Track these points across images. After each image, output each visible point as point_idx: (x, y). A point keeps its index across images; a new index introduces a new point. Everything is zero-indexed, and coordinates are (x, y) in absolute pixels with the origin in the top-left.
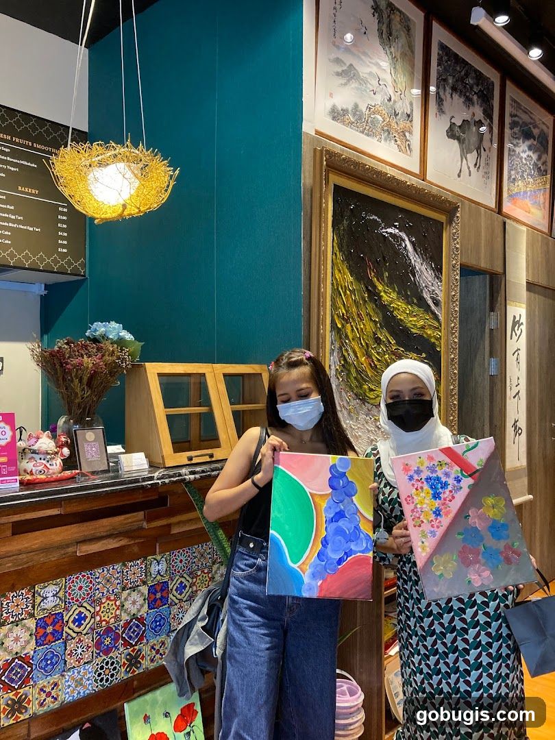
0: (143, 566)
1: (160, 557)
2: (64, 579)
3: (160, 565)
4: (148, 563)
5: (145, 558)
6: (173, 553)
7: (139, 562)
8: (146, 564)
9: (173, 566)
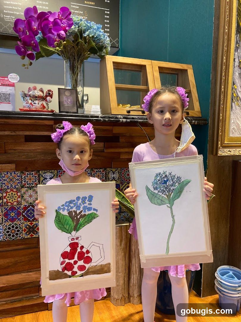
0: (104, 173)
1: (115, 170)
2: (56, 171)
3: (115, 174)
4: (107, 172)
5: (105, 169)
6: (123, 169)
7: (101, 170)
8: (106, 172)
9: (123, 177)
